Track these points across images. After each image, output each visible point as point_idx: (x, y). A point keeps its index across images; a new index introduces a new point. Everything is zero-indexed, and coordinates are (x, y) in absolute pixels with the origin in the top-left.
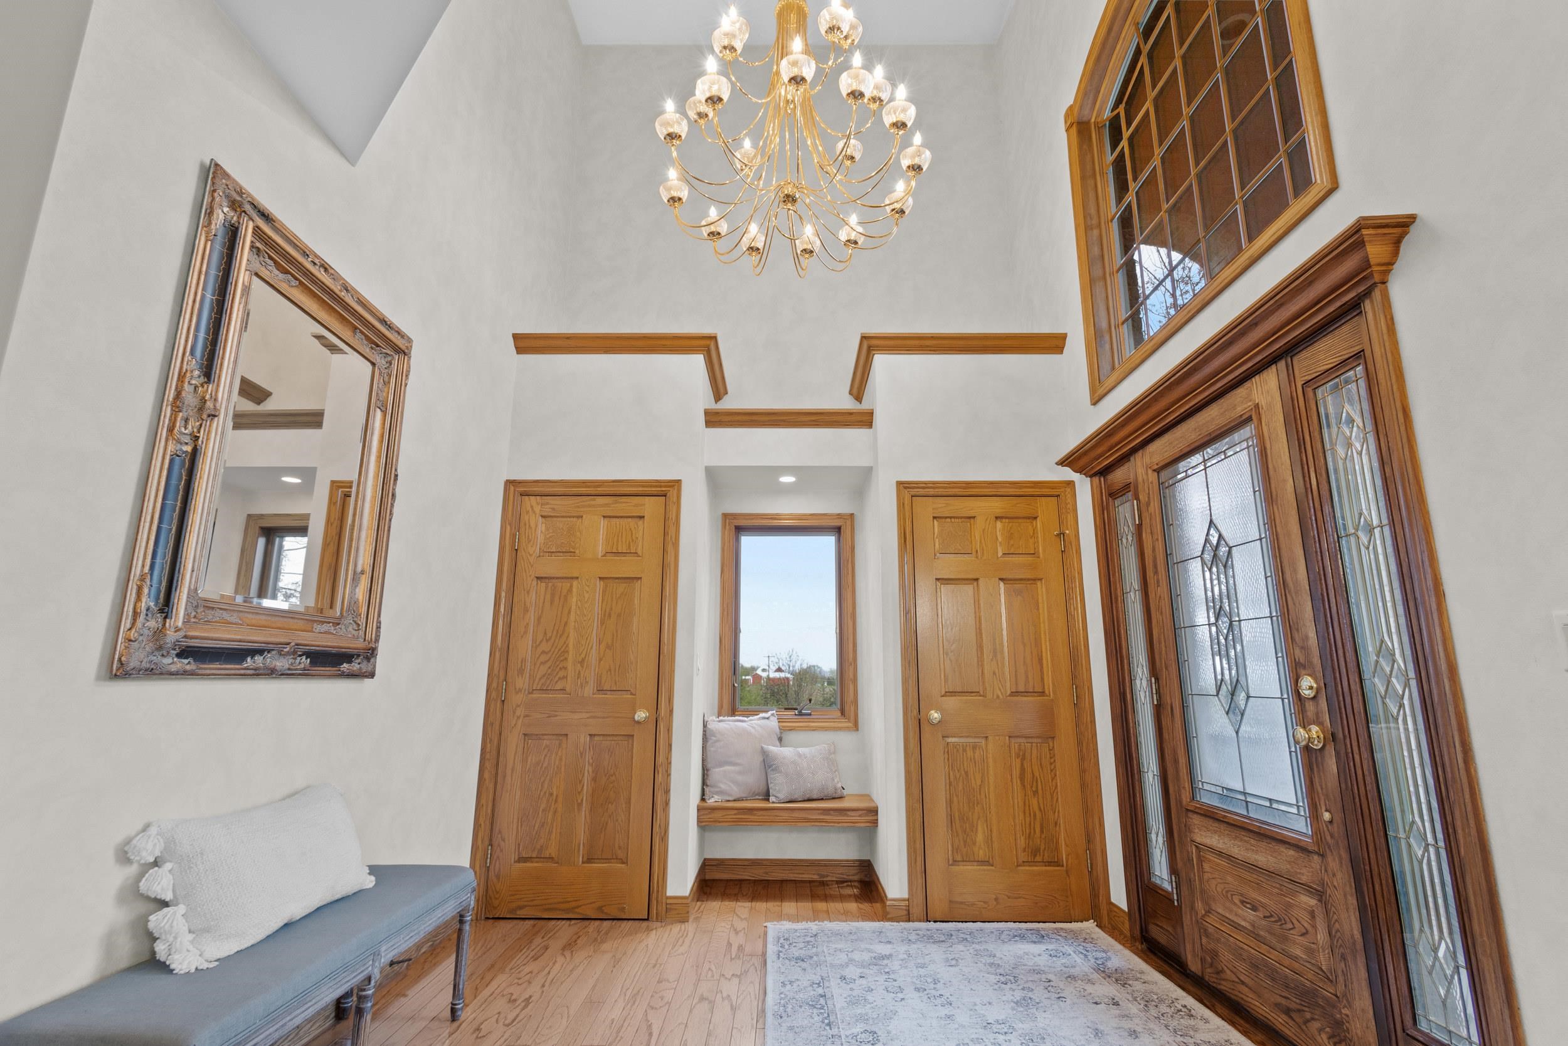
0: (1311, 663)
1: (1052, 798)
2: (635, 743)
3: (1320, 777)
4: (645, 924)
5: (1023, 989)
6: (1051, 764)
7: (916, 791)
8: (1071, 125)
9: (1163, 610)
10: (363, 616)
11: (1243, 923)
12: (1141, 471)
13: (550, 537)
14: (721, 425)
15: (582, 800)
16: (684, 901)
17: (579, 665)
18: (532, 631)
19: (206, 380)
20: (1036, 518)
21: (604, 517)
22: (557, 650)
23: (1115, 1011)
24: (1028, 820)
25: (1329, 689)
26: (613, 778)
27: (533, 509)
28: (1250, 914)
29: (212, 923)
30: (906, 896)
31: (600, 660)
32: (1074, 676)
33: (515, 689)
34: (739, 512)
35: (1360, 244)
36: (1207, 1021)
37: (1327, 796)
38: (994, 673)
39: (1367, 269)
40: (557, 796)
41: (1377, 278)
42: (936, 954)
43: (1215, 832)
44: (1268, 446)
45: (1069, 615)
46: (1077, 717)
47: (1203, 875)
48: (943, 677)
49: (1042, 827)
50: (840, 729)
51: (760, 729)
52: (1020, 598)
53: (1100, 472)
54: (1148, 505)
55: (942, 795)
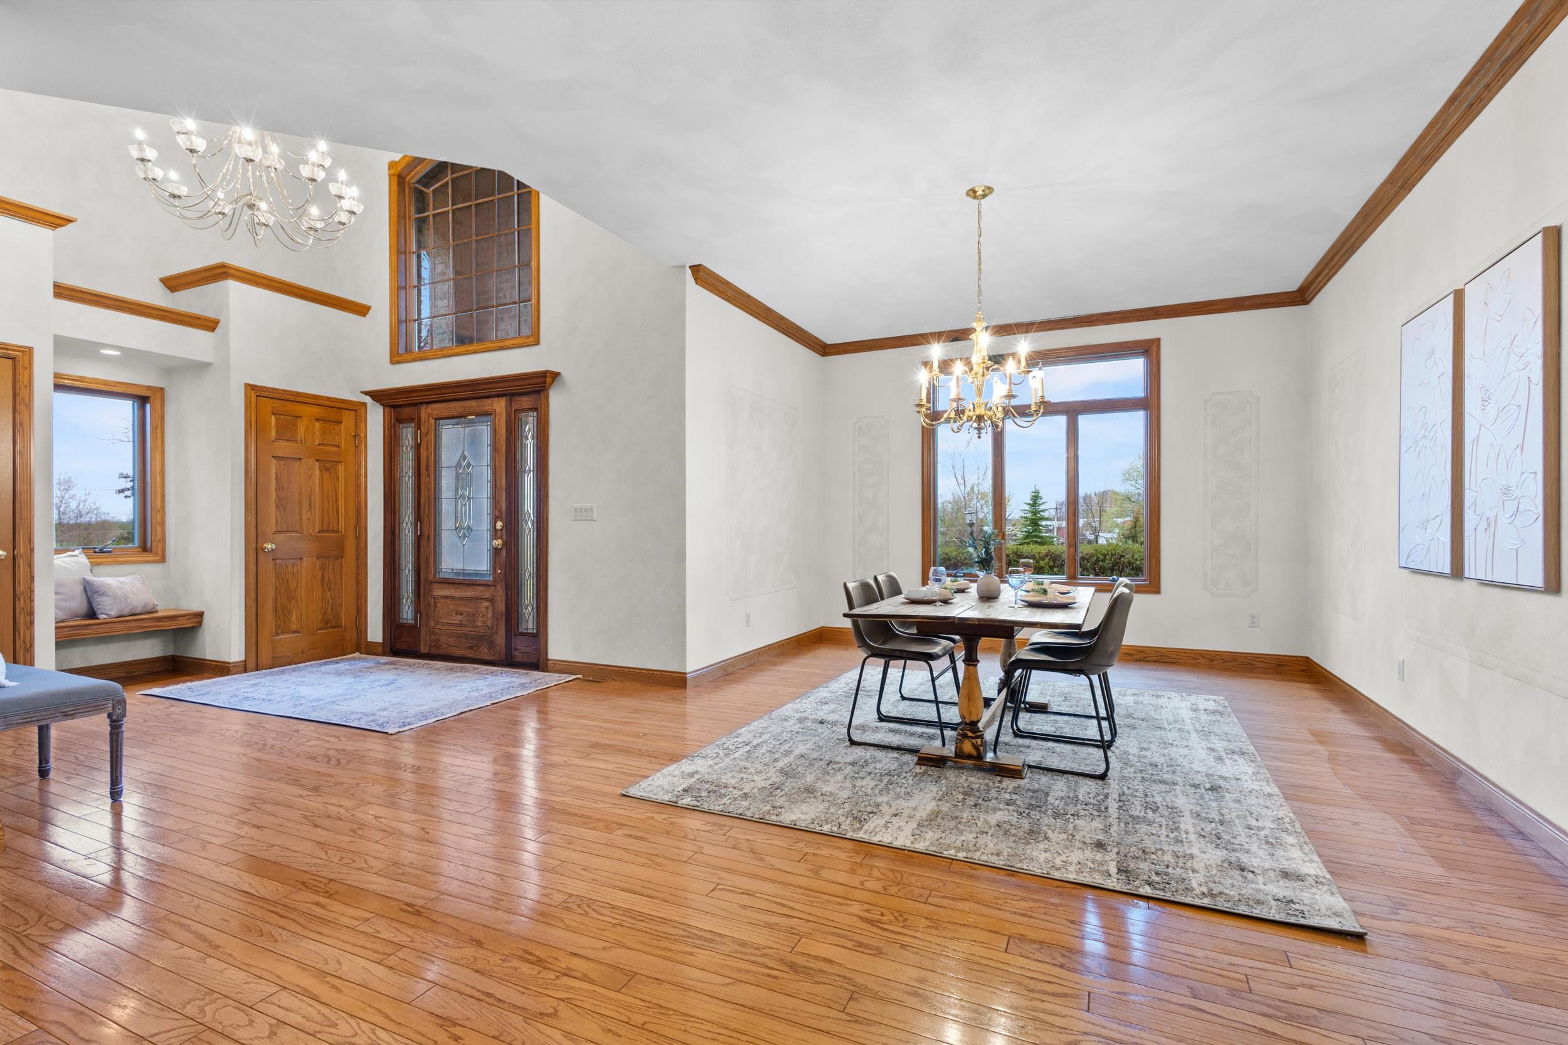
0: (501, 517)
1: (339, 591)
3: (499, 558)
6: (340, 572)
7: (253, 595)
8: (393, 175)
11: (455, 622)
12: (423, 414)
14: (64, 299)
20: (341, 423)
24: (324, 605)
25: (507, 526)
28: (459, 617)
30: (243, 659)
32: (358, 521)
35: (545, 377)
37: (500, 565)
38: (309, 519)
41: (547, 388)
43: (445, 589)
44: (497, 429)
45: (358, 486)
46: (358, 544)
47: (437, 609)
48: (274, 521)
49: (332, 608)
50: (148, 562)
51: (72, 564)
52: (328, 473)
53: (394, 407)
54: (427, 434)
55: (271, 595)
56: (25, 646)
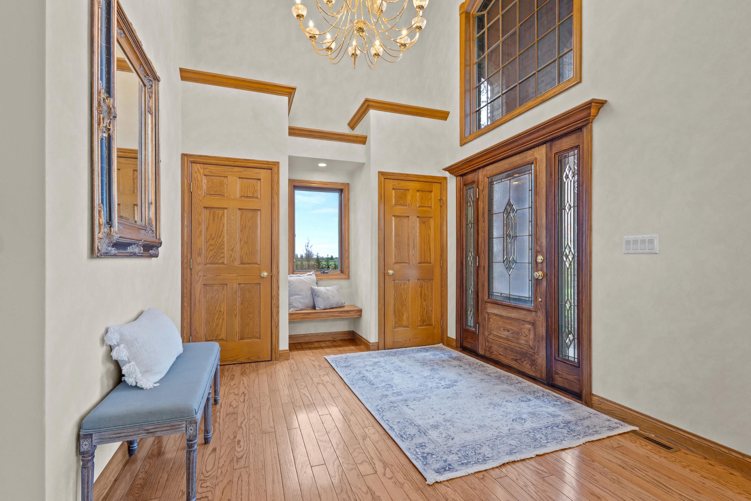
0: (542, 251)
1: (431, 302)
2: (261, 287)
3: (539, 288)
4: (270, 362)
5: (430, 366)
6: (431, 289)
7: (382, 302)
8: (463, 13)
9: (485, 231)
10: (154, 226)
11: (503, 336)
12: (481, 177)
13: (210, 186)
14: (294, 135)
15: (237, 313)
16: (287, 352)
17: (231, 251)
18: (203, 235)
19: (108, 95)
20: (432, 192)
21: (239, 178)
22: (218, 244)
23: (461, 368)
24: (422, 310)
25: (547, 260)
26: (252, 303)
27: (199, 171)
28: (506, 333)
29: (149, 368)
30: (377, 341)
31: (242, 249)
32: (442, 256)
33: (197, 263)
34: (297, 179)
35: (590, 108)
36: (489, 367)
37: (541, 294)
38: (413, 255)
39: (589, 117)
40: (223, 312)
41: (591, 120)
42: (394, 359)
43: (496, 308)
44: (538, 174)
45: (441, 232)
46: (442, 271)
47: (490, 323)
48: (394, 256)
49: (427, 312)
50: (342, 279)
51: (308, 279)
52: (424, 225)
53: (462, 176)
54: (483, 191)
55: (392, 303)
56: (276, 325)
